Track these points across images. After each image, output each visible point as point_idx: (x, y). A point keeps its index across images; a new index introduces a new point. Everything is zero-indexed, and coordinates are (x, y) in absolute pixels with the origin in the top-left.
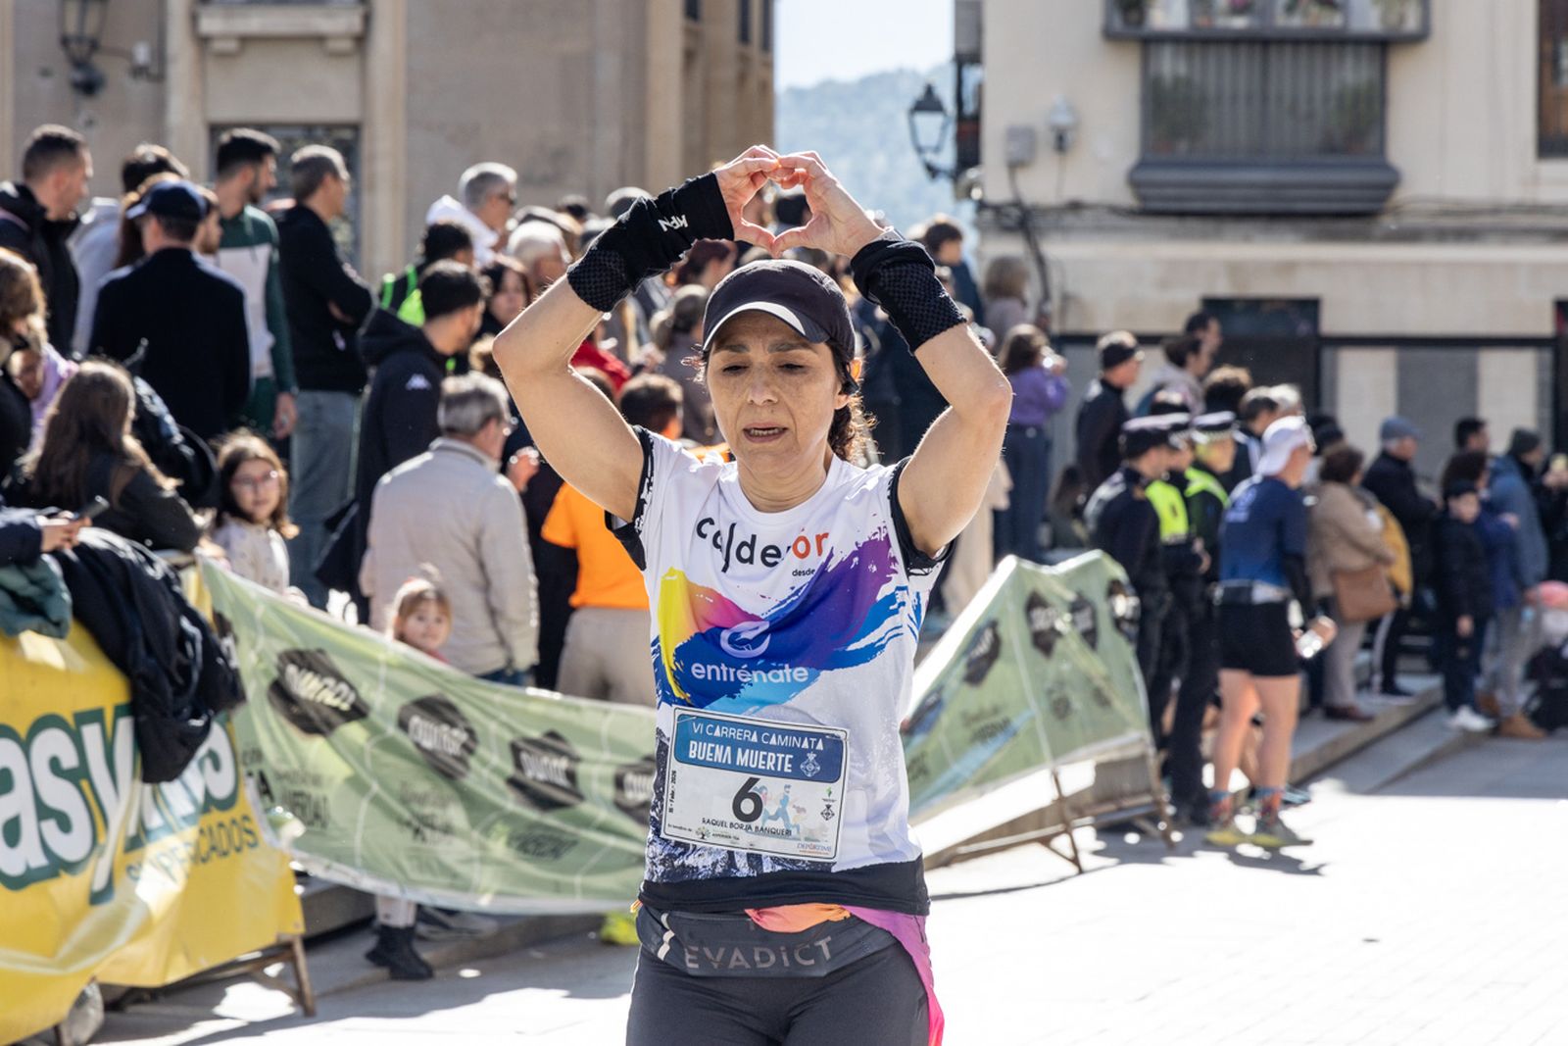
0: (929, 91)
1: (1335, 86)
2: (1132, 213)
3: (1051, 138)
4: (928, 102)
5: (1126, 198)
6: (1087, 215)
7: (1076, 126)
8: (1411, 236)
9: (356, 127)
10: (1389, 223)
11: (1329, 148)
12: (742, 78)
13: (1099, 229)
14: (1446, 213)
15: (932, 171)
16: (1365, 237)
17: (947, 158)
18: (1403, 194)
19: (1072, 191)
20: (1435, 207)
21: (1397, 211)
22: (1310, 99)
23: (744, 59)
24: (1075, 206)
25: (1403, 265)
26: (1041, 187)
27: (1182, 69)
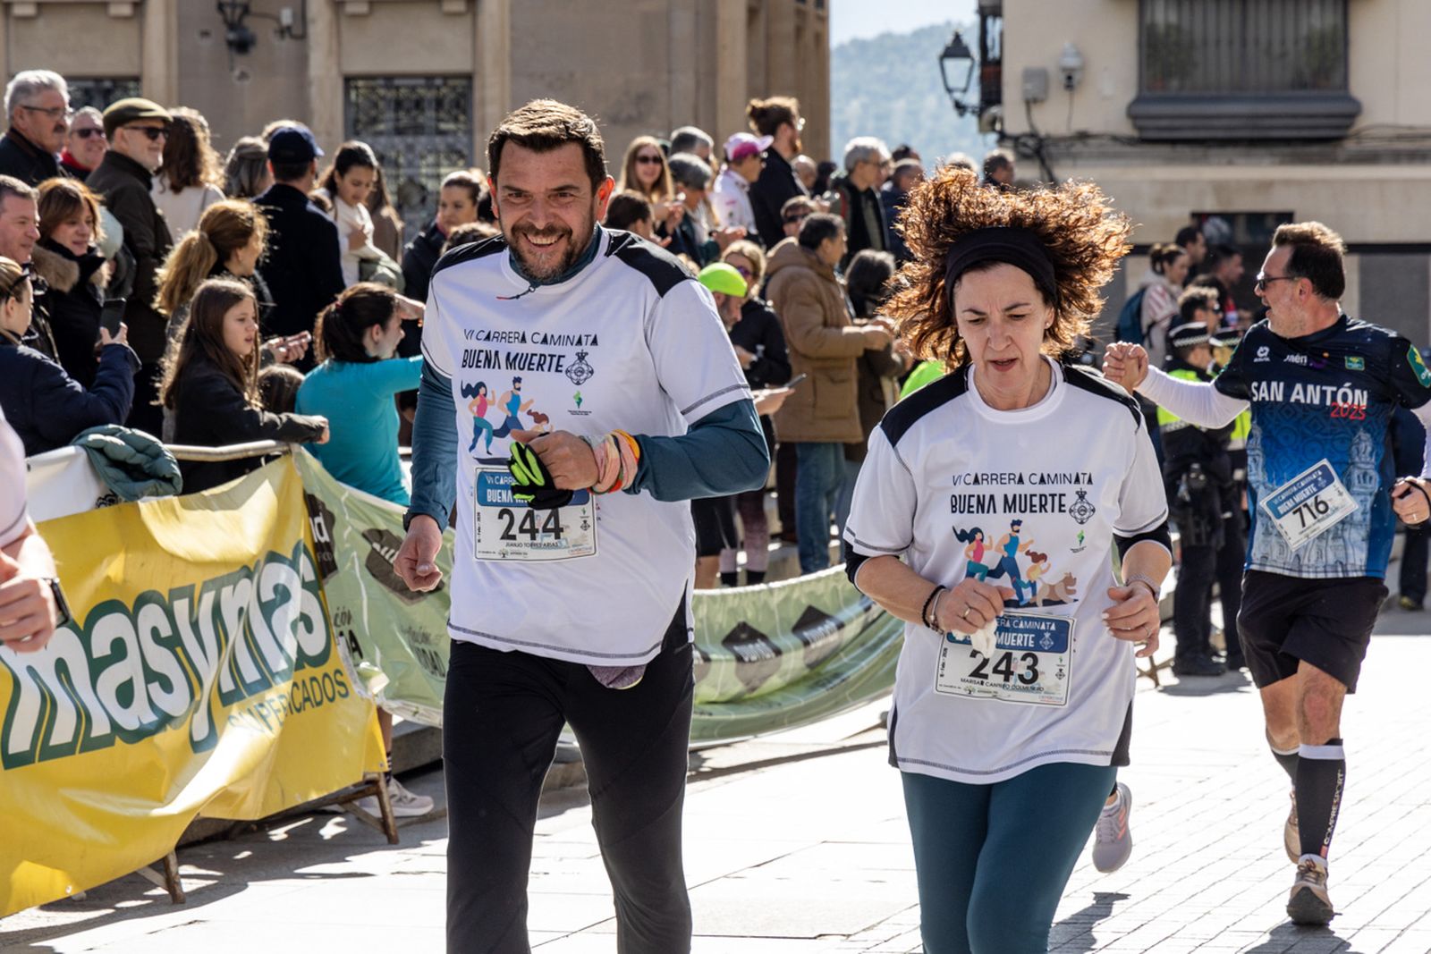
0: (957, 38)
1: (1304, 31)
2: (1131, 141)
3: (1062, 77)
4: (956, 49)
5: (1126, 129)
6: (1092, 142)
7: (1082, 68)
8: (1371, 158)
9: (469, 77)
10: (1350, 146)
11: (1300, 84)
12: (799, 31)
13: (1104, 156)
14: (1400, 138)
15: (960, 108)
16: (1331, 160)
17: (973, 98)
18: (1362, 123)
19: (1080, 124)
20: (1390, 132)
21: (1358, 137)
22: (1283, 42)
23: (800, 14)
24: (1083, 136)
25: (1363, 182)
26: (1053, 120)
27: (1173, 18)
